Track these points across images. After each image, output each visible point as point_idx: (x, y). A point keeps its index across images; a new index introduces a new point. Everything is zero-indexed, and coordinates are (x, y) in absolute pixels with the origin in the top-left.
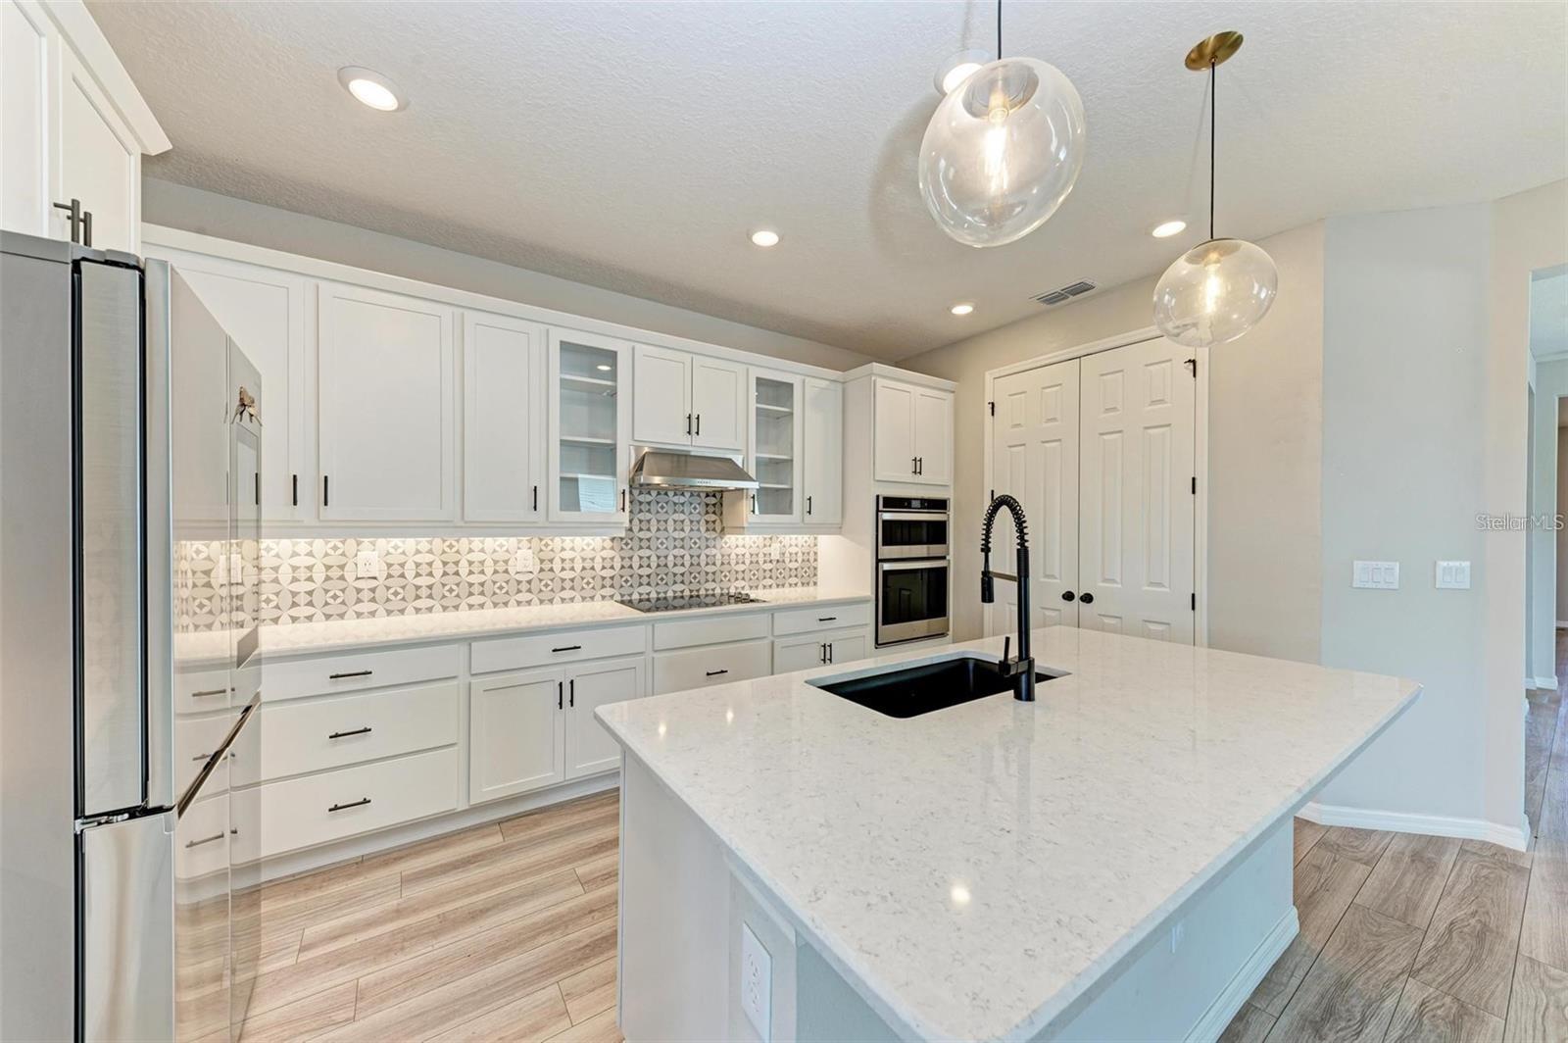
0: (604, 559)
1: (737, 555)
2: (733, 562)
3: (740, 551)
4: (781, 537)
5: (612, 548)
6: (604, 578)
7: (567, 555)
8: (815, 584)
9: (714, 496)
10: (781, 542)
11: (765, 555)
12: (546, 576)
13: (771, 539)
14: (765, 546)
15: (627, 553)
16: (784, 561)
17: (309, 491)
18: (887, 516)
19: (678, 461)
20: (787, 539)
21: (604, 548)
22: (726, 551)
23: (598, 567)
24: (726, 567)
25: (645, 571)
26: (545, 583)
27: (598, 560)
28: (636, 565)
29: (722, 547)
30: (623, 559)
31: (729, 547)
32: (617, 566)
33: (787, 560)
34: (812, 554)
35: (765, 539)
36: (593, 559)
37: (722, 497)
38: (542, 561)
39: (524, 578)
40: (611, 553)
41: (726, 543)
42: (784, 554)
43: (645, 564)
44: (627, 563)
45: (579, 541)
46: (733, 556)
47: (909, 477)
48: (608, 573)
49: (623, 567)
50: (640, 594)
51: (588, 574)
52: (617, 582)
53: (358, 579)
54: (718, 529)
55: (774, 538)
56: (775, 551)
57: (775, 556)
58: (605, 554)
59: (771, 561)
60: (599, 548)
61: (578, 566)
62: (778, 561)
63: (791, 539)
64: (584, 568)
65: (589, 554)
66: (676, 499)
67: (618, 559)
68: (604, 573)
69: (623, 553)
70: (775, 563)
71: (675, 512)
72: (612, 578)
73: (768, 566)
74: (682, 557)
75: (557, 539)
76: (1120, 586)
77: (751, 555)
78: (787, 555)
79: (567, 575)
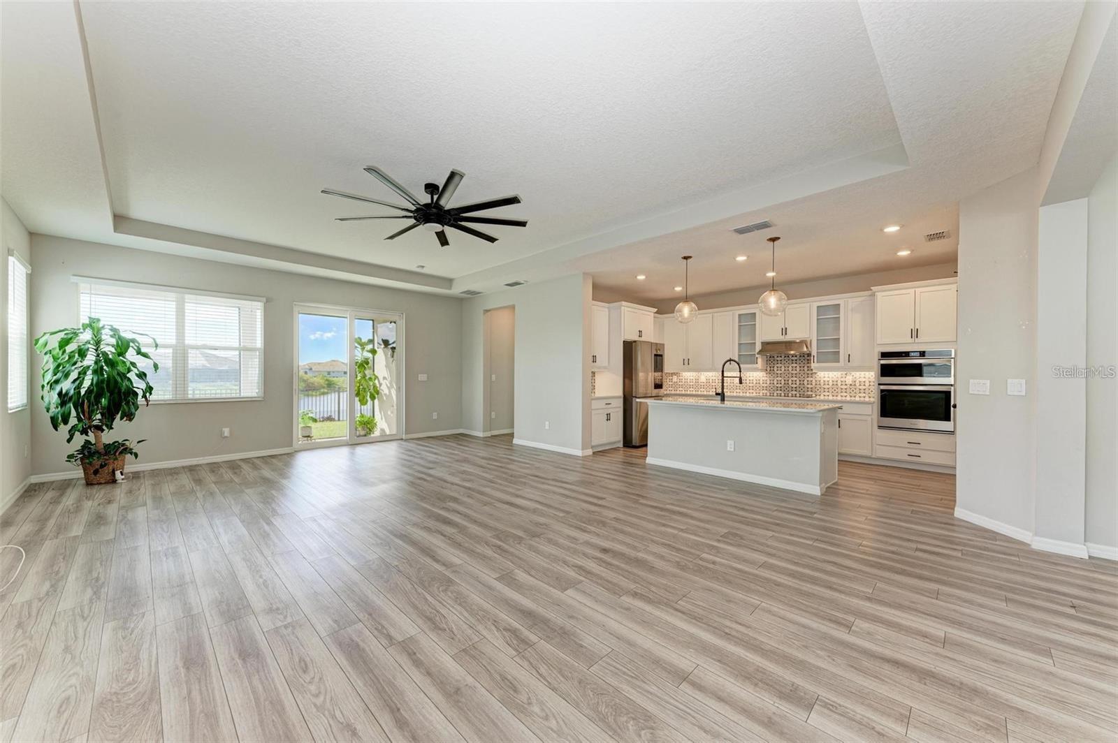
1: (824, 381)
2: (822, 384)
3: (826, 379)
4: (853, 373)
7: (751, 378)
11: (842, 381)
12: (745, 385)
14: (842, 377)
15: (772, 379)
16: (855, 385)
17: (686, 362)
18: (883, 362)
19: (786, 346)
20: (857, 374)
21: (763, 377)
22: (818, 379)
23: (761, 383)
25: (779, 385)
26: (744, 387)
28: (775, 383)
29: (816, 377)
31: (820, 377)
32: (768, 383)
33: (858, 385)
35: (843, 374)
36: (759, 380)
39: (738, 385)
40: (766, 378)
43: (779, 383)
44: (772, 382)
45: (755, 374)
46: (822, 381)
47: (910, 340)
48: (764, 385)
49: (770, 383)
52: (768, 388)
55: (848, 374)
56: (849, 379)
59: (846, 385)
60: (760, 376)
62: (851, 385)
67: (769, 380)
70: (849, 386)
72: (766, 387)
73: (844, 387)
77: (833, 381)
78: (857, 382)
79: (751, 385)
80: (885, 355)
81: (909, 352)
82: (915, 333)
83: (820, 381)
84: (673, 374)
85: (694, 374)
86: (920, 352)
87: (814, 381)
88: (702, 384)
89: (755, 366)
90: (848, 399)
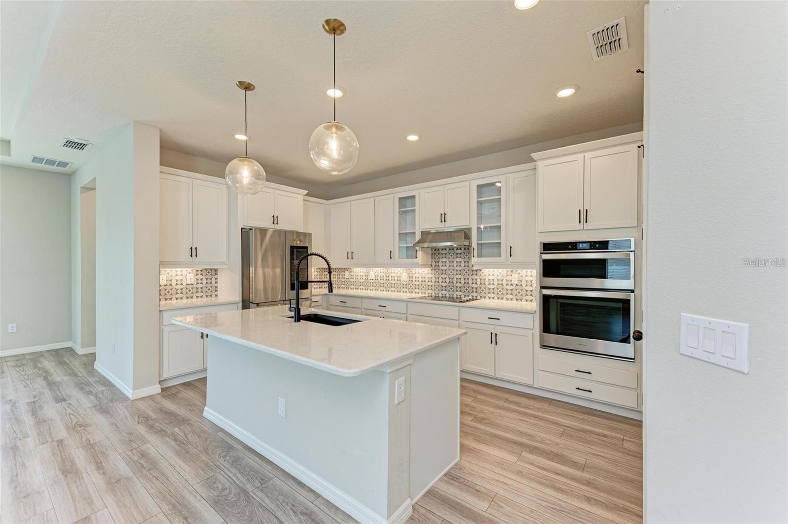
1: (489, 280)
2: (487, 283)
3: (491, 277)
4: (519, 271)
5: (432, 273)
6: (429, 286)
10: (519, 274)
11: (507, 281)
12: (411, 282)
13: (512, 271)
14: (507, 275)
15: (437, 276)
16: (521, 285)
17: (350, 256)
18: (548, 257)
20: (524, 272)
21: (429, 273)
22: (482, 277)
23: (427, 281)
24: (483, 286)
25: (444, 284)
26: (410, 285)
27: (427, 278)
29: (480, 275)
30: (435, 278)
31: (485, 275)
32: (433, 281)
33: (524, 285)
35: (507, 271)
36: (425, 278)
39: (405, 283)
40: (431, 276)
41: (483, 273)
42: (521, 281)
43: (444, 281)
44: (437, 280)
46: (487, 280)
47: (578, 226)
48: (430, 284)
49: (435, 282)
50: (442, 294)
51: (424, 283)
52: (433, 287)
53: (370, 280)
56: (515, 278)
57: (515, 282)
58: (429, 276)
59: (512, 285)
60: (427, 273)
61: (420, 280)
62: (517, 285)
63: (527, 272)
64: (422, 281)
65: (424, 275)
66: (457, 251)
67: (433, 278)
70: (514, 286)
71: (457, 257)
73: (510, 287)
74: (460, 279)
77: (498, 280)
78: (524, 281)
79: (417, 283)
80: (548, 247)
81: (576, 243)
82: (584, 216)
83: (484, 280)
85: (364, 270)
86: (590, 242)
87: (478, 280)
89: (415, 260)
90: (514, 302)
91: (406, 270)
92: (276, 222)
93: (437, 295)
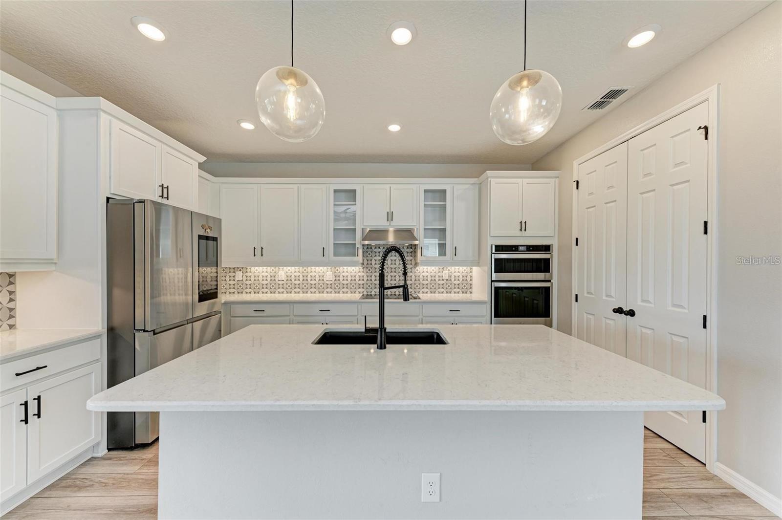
0: (359, 276)
1: (423, 276)
2: (421, 280)
3: (425, 274)
4: (449, 268)
5: (363, 272)
6: (359, 284)
7: (345, 274)
8: (471, 293)
9: (411, 248)
10: (449, 270)
11: (439, 276)
12: (337, 282)
13: (443, 268)
14: (439, 272)
15: (369, 274)
16: (451, 280)
17: (258, 252)
18: (498, 256)
20: (453, 269)
21: (359, 272)
22: (417, 274)
23: (357, 280)
24: (417, 282)
26: (337, 285)
27: (357, 276)
28: (373, 280)
29: (415, 272)
30: (368, 276)
31: (419, 272)
32: (365, 280)
33: (453, 280)
34: (469, 277)
35: (439, 269)
36: (355, 276)
37: (415, 248)
38: (336, 276)
39: (329, 283)
40: (363, 274)
41: (417, 270)
42: (451, 276)
44: (369, 278)
45: (350, 269)
46: (421, 277)
47: (519, 233)
49: (367, 280)
50: (375, 292)
51: (353, 282)
53: (279, 280)
54: (413, 264)
55: (445, 268)
56: (445, 274)
57: (446, 277)
58: (360, 274)
59: (443, 280)
60: (357, 272)
61: (349, 279)
62: (447, 280)
63: (455, 269)
64: (351, 280)
65: (353, 274)
67: (365, 276)
68: (360, 282)
69: (368, 274)
70: (445, 281)
72: (363, 284)
73: (442, 282)
74: (395, 276)
75: (341, 268)
76: (653, 306)
77: (431, 276)
78: (453, 277)
79: (345, 282)
81: (518, 246)
82: (523, 226)
83: (419, 276)
84: (235, 269)
86: (527, 246)
87: (413, 277)
88: (281, 283)
89: (354, 259)
90: (461, 295)
91: (331, 268)
92: (165, 195)
93: (369, 293)
